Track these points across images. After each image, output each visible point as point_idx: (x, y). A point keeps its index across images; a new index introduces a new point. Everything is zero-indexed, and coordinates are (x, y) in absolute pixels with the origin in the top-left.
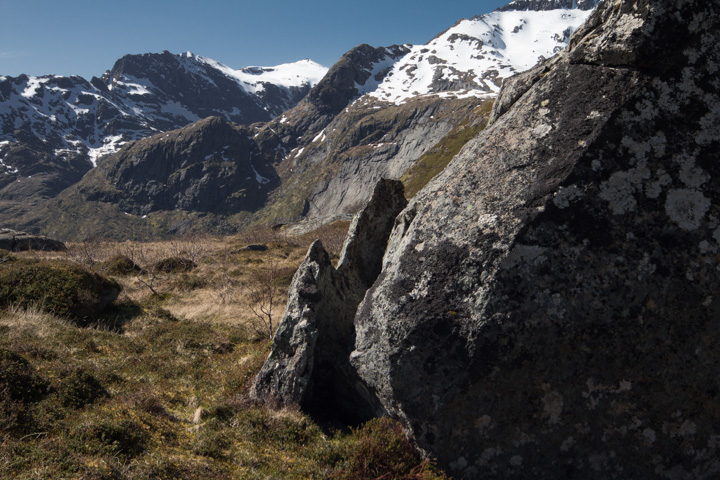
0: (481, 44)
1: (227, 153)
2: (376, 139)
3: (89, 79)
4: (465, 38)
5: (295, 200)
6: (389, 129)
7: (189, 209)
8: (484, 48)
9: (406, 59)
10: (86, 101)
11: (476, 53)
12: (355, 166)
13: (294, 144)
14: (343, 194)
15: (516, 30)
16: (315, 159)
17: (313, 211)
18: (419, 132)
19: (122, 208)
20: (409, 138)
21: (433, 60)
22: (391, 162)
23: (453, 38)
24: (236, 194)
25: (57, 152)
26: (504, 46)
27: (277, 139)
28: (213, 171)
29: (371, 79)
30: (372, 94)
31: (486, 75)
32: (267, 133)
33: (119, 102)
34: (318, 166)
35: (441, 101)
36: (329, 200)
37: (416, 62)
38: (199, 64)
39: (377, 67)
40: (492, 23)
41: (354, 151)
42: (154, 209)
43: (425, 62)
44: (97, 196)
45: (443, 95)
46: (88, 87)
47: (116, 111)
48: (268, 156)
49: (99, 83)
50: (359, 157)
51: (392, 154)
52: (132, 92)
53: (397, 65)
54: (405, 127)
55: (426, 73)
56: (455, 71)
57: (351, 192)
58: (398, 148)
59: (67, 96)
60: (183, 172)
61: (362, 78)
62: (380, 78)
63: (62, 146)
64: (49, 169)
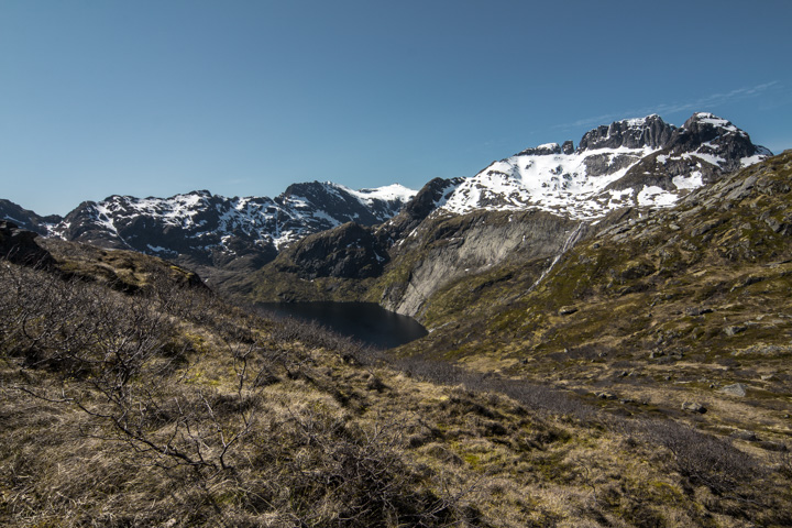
0: (507, 176)
1: (360, 243)
2: (450, 235)
3: (273, 198)
4: (498, 173)
5: (404, 272)
6: (457, 229)
7: (338, 277)
8: (510, 179)
9: (462, 186)
10: (271, 211)
11: (505, 182)
12: (438, 252)
13: (398, 237)
14: (432, 268)
15: (527, 167)
16: (412, 247)
17: (415, 279)
18: (476, 231)
19: (299, 276)
20: (470, 235)
21: (479, 186)
22: (460, 250)
23: (490, 173)
24: (366, 268)
25: (256, 241)
26: (520, 177)
27: (388, 235)
28: (352, 254)
29: (443, 198)
30: (443, 207)
31: (511, 195)
32: (382, 231)
33: (290, 212)
34: (414, 251)
35: (488, 213)
36: (423, 272)
37: (468, 187)
38: (335, 188)
39: (446, 191)
40: (512, 163)
41: (437, 243)
42: (317, 276)
43: (474, 188)
44: (284, 269)
45: (488, 208)
46: (272, 203)
47: (288, 217)
48: (383, 245)
49: (278, 200)
50: (441, 246)
51: (460, 244)
52: (297, 205)
53: (458, 190)
54: (468, 228)
55: (475, 194)
56: (493, 193)
57: (436, 267)
58: (464, 241)
59: (261, 209)
60: (335, 255)
61: (438, 198)
62: (447, 197)
63: (259, 238)
64: (253, 252)
